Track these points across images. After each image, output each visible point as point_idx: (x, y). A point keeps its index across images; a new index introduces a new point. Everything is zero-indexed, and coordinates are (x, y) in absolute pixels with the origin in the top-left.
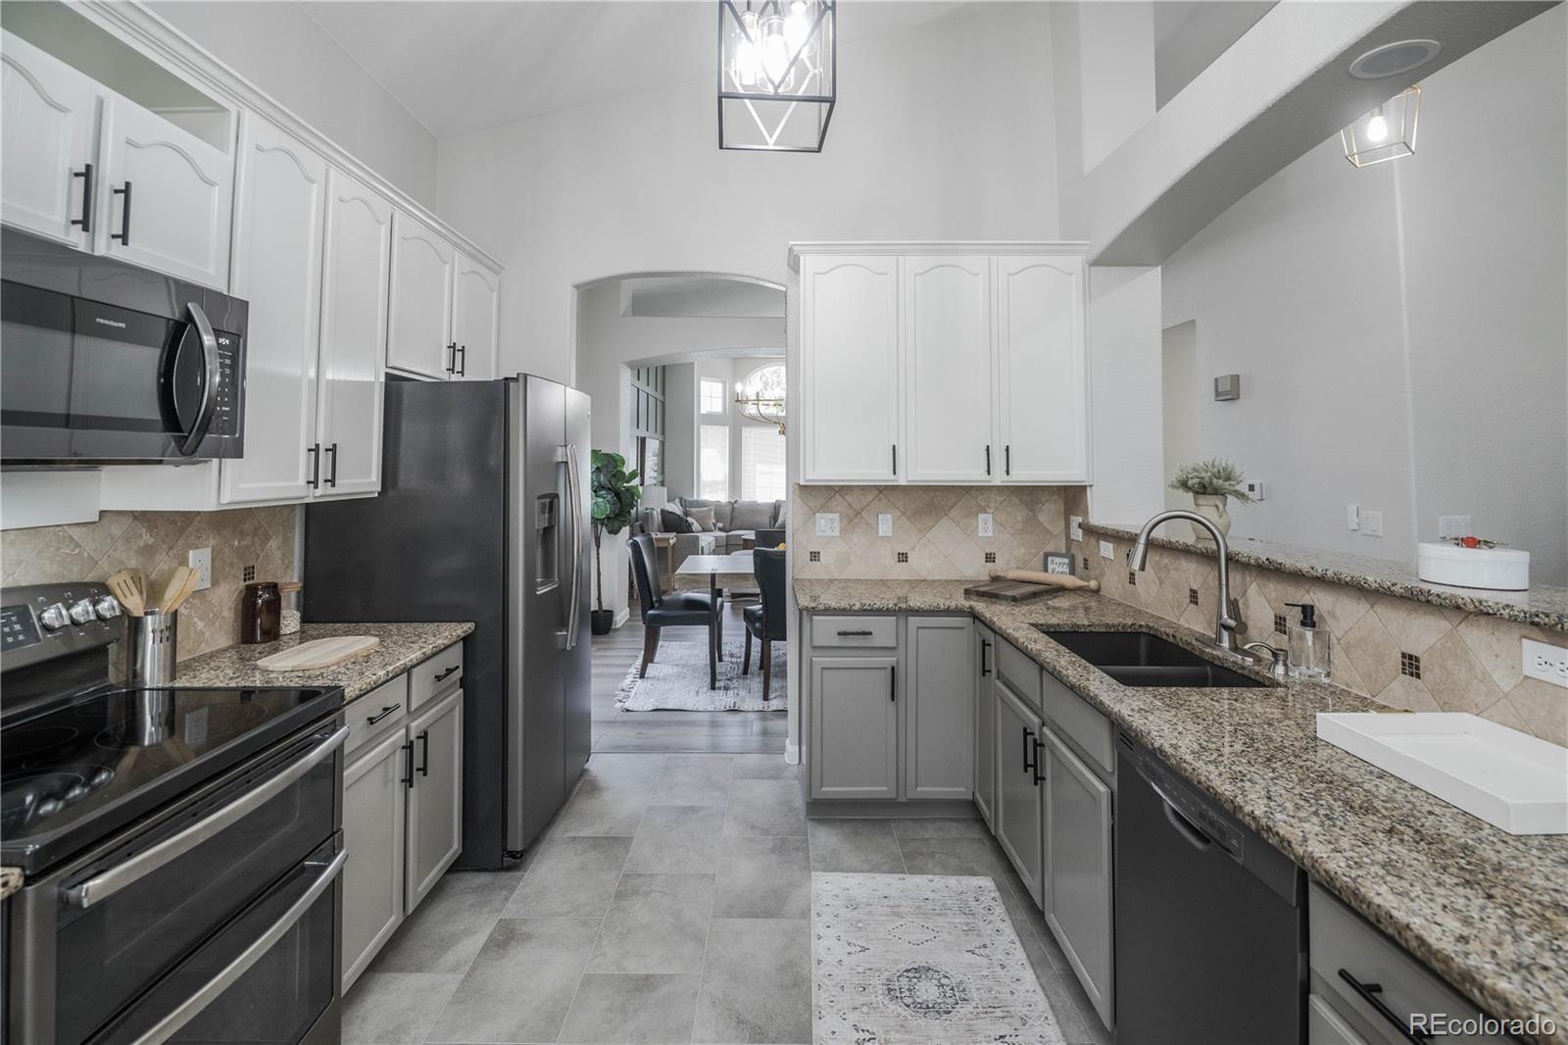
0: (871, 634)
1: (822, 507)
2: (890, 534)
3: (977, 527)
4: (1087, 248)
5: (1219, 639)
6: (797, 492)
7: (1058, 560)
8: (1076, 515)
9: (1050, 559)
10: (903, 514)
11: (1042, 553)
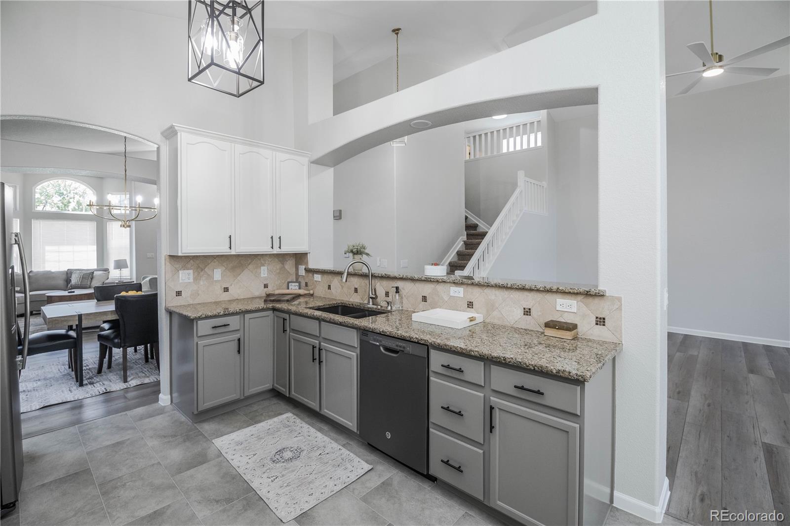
0: (229, 325)
1: (182, 267)
2: (220, 279)
3: (260, 273)
4: (309, 155)
5: (369, 302)
6: (168, 260)
7: (293, 284)
8: (301, 265)
9: (290, 284)
10: (226, 269)
11: (287, 282)
